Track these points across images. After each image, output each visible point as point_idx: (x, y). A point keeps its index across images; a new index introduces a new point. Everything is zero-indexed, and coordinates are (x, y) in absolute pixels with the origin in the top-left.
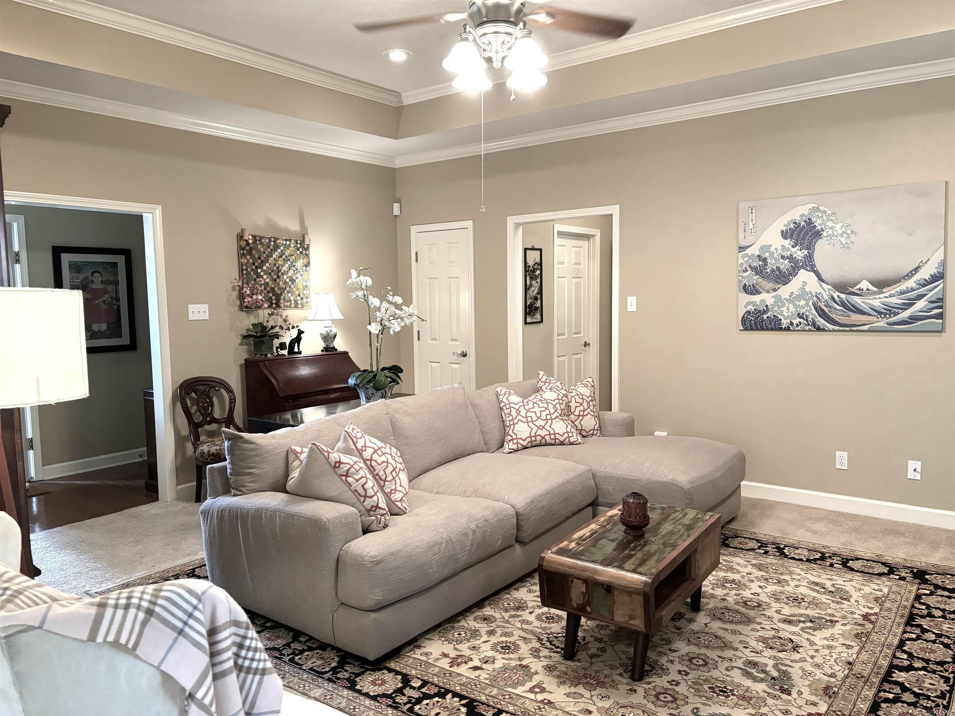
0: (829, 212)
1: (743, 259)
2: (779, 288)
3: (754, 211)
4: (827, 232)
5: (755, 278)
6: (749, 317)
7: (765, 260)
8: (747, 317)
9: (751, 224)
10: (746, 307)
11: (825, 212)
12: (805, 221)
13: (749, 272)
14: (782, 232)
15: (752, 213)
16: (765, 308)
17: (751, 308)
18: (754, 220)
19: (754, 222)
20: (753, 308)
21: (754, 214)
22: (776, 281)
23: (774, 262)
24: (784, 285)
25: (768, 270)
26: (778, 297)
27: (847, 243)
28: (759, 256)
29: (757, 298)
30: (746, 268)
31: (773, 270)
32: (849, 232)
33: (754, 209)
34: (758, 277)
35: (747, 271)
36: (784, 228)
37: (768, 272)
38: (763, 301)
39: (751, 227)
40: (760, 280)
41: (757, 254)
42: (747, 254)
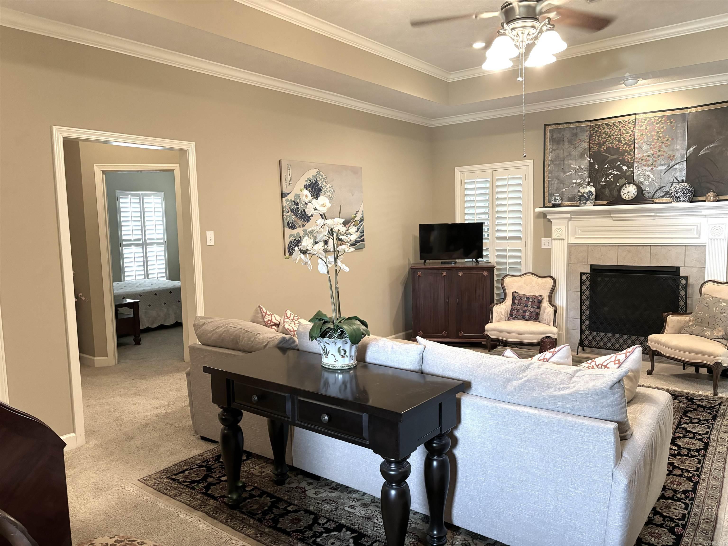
0: (324, 176)
1: (286, 203)
2: (305, 224)
3: (290, 168)
4: (324, 189)
5: (293, 217)
6: (291, 245)
7: (297, 205)
8: (290, 246)
9: (289, 177)
10: (289, 238)
11: (322, 176)
12: (315, 180)
13: (290, 212)
14: (305, 185)
15: (289, 169)
16: (299, 238)
17: (292, 239)
18: (290, 175)
19: (291, 176)
20: (293, 239)
21: (290, 170)
22: (304, 220)
23: (302, 206)
24: (308, 222)
25: (299, 212)
26: (305, 231)
27: (332, 197)
28: (294, 201)
29: (295, 232)
30: (288, 210)
31: (302, 212)
32: (332, 190)
33: (290, 166)
34: (295, 216)
35: (289, 212)
36: (305, 183)
37: (299, 213)
38: (298, 233)
39: (289, 180)
40: (296, 219)
41: (293, 199)
42: (288, 199)
